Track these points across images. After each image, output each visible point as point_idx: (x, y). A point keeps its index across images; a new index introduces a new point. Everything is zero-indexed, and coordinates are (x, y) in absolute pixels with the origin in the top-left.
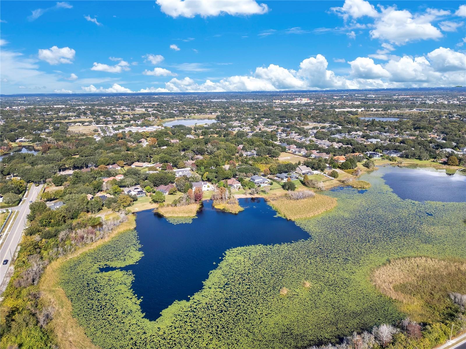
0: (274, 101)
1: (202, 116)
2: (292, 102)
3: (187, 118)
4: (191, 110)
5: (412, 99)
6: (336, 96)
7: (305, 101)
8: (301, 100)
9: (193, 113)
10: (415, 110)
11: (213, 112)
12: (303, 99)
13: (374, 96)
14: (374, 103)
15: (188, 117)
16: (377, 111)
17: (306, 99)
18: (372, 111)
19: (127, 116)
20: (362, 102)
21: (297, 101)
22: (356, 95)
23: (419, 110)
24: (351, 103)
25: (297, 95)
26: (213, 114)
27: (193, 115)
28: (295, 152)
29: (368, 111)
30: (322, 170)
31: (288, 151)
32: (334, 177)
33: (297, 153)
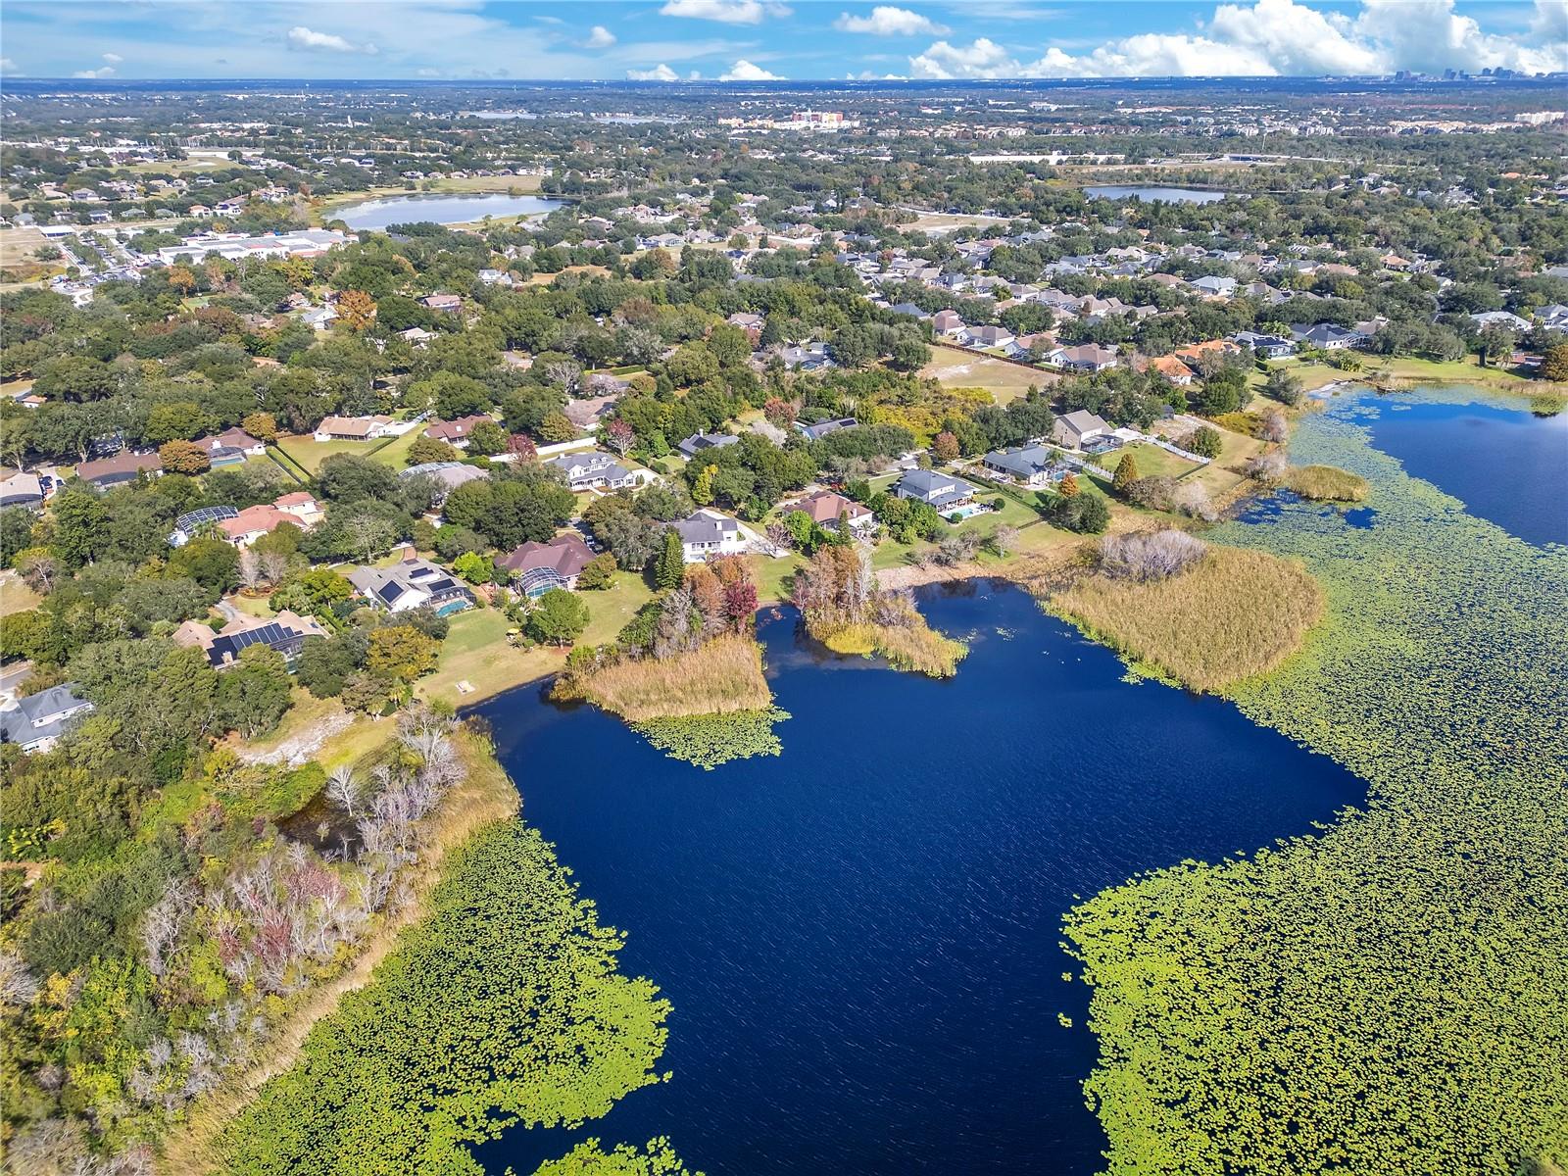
0: (722, 121)
1: (478, 181)
2: (787, 125)
3: (419, 190)
4: (424, 158)
5: (1184, 119)
6: (928, 105)
7: (831, 122)
8: (815, 118)
9: (441, 169)
10: (1226, 158)
11: (520, 166)
12: (826, 116)
13: (1053, 108)
14: (1069, 131)
15: (425, 188)
16: (1109, 162)
17: (834, 116)
18: (1094, 163)
19: (163, 182)
20: (1031, 128)
21: (804, 124)
22: (991, 102)
23: (1243, 159)
24: (994, 131)
25: (798, 101)
26: (522, 172)
27: (441, 176)
28: (971, 341)
29: (1081, 162)
30: (1145, 425)
31: (940, 338)
32: (1208, 454)
33: (976, 344)
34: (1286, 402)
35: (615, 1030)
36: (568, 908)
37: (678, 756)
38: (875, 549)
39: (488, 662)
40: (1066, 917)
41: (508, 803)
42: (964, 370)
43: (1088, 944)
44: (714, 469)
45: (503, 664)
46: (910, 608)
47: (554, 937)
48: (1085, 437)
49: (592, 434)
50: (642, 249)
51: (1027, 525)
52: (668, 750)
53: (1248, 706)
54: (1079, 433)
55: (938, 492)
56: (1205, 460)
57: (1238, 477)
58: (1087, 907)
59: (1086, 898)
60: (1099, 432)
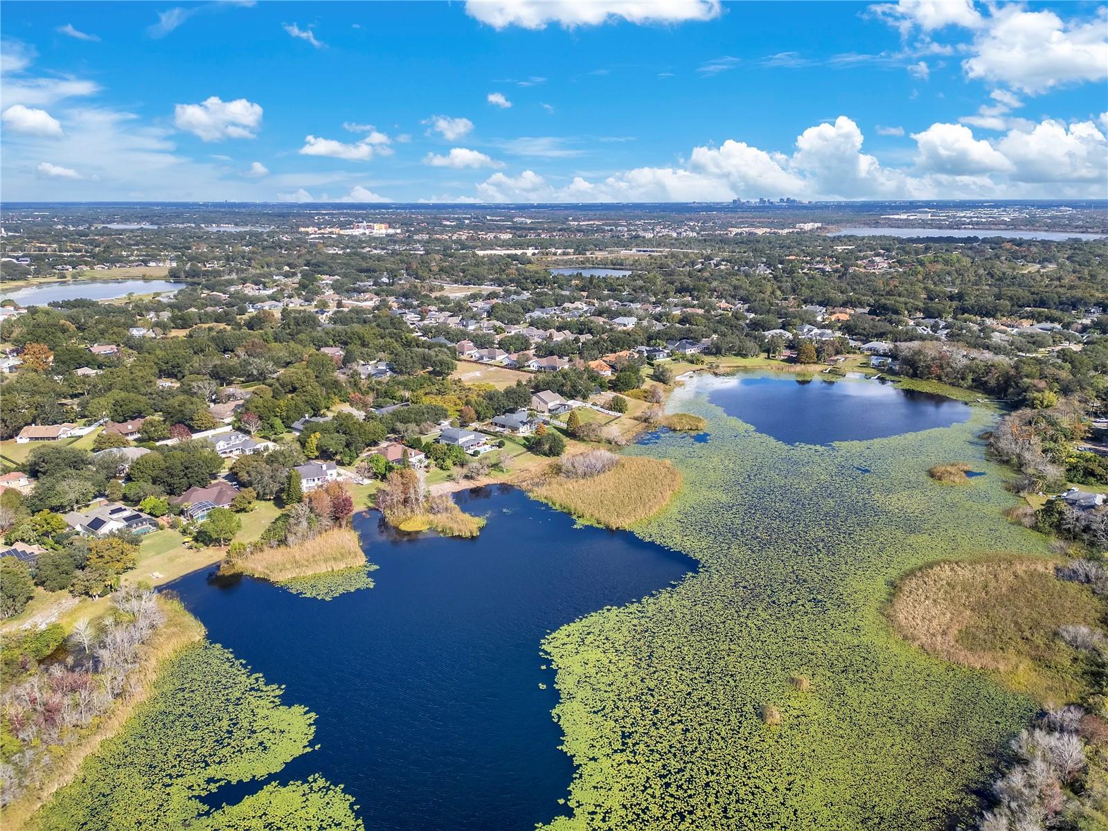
0: (302, 229)
1: (117, 271)
2: (349, 232)
3: (69, 278)
4: (71, 256)
5: (609, 228)
6: (447, 220)
7: (380, 230)
8: (369, 227)
9: (86, 263)
10: (634, 250)
11: (150, 260)
12: (376, 226)
13: (529, 221)
14: (539, 235)
15: (74, 277)
16: (564, 254)
17: (383, 226)
18: (555, 254)
20: (515, 234)
21: (361, 231)
22: (488, 218)
23: (644, 251)
24: (491, 236)
25: (356, 216)
26: (152, 264)
27: (86, 268)
28: (482, 358)
29: (547, 254)
30: (585, 398)
31: (462, 357)
32: (620, 411)
33: (485, 359)
34: (664, 383)
35: (282, 732)
36: (244, 679)
37: (308, 595)
38: (427, 474)
39: (171, 560)
40: (543, 641)
41: (197, 631)
42: (478, 374)
43: (554, 652)
44: (318, 435)
45: (182, 560)
46: (451, 503)
47: (238, 695)
48: (551, 405)
49: (229, 424)
50: (252, 311)
51: (519, 455)
52: (301, 593)
53: (639, 532)
54: (546, 403)
55: (464, 439)
56: (619, 414)
57: (638, 422)
58: (554, 635)
59: (554, 630)
60: (558, 402)
